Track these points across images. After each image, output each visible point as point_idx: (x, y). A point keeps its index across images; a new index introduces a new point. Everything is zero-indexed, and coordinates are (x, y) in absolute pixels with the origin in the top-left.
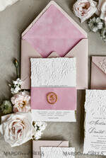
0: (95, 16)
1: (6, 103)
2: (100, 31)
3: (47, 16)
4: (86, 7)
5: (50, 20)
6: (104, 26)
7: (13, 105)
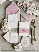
0: (22, 5)
1: (2, 24)
2: (23, 9)
3: (12, 5)
4: (20, 3)
5: (12, 6)
6: (23, 8)
7: (4, 24)
